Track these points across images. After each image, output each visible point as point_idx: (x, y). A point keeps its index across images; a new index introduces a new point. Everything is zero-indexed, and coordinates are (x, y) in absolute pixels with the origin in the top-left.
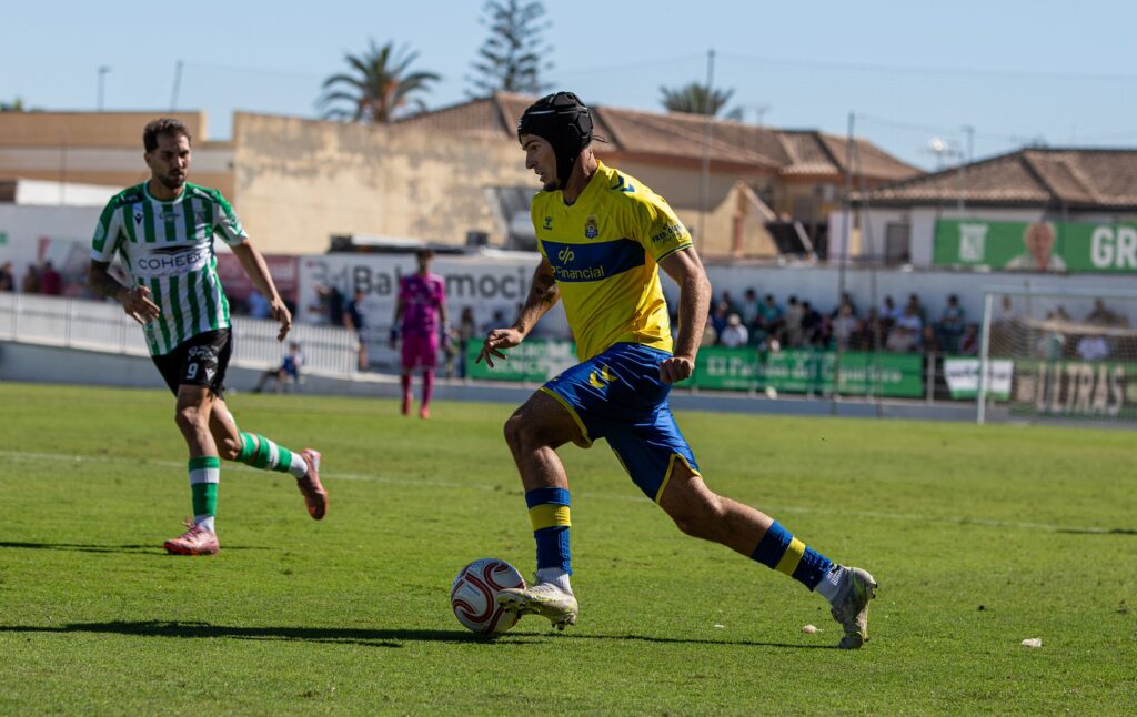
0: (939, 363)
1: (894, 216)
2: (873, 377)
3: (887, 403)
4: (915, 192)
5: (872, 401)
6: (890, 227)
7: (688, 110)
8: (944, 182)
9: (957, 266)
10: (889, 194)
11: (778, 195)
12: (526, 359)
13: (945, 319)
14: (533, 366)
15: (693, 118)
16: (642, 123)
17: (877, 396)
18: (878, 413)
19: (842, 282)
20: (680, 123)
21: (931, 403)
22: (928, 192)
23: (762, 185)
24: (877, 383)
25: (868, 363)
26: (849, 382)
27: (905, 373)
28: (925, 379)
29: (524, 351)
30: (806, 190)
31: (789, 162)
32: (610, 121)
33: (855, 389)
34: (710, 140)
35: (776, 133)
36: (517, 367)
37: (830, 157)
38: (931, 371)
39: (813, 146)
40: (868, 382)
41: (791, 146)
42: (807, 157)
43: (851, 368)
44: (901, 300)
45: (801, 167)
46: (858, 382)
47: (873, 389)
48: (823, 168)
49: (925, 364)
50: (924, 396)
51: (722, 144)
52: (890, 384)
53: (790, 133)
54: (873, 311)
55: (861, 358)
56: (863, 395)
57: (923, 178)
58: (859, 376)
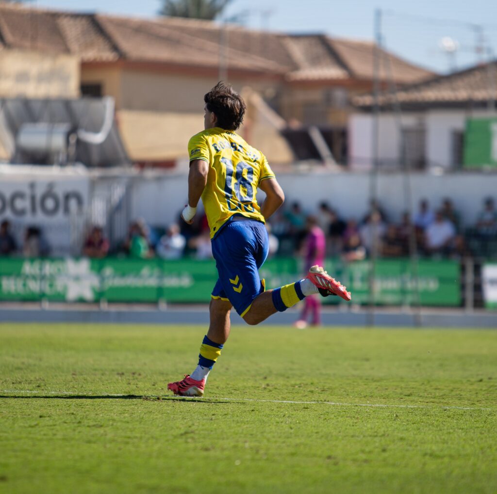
0: (478, 270)
1: (409, 120)
2: (410, 285)
3: (424, 313)
4: (431, 94)
5: (407, 311)
6: (405, 132)
7: (186, 15)
8: (460, 83)
9: (487, 167)
10: (402, 97)
11: (286, 100)
12: (43, 278)
13: (480, 223)
14: (51, 286)
15: (193, 24)
16: (141, 30)
17: (414, 305)
18: (416, 323)
19: (373, 188)
20: (182, 30)
21: (470, 312)
22: (444, 93)
23: (270, 92)
24: (415, 292)
25: (403, 271)
26: (385, 292)
27: (442, 280)
28: (463, 287)
29: (41, 269)
30: (316, 96)
31: (296, 67)
32: (111, 29)
33: (389, 298)
34: (211, 45)
35: (281, 37)
36: (34, 287)
37: (338, 60)
38: (470, 277)
39: (319, 50)
40: (403, 292)
41: (297, 51)
42: (315, 61)
43: (386, 276)
44: (435, 204)
45: (310, 72)
46: (392, 292)
47: (409, 298)
48: (332, 72)
49: (463, 269)
50: (462, 305)
51: (227, 51)
52: (426, 293)
53: (297, 37)
54: (406, 216)
55: (394, 266)
56: (399, 305)
57: (436, 80)
58: (393, 284)
